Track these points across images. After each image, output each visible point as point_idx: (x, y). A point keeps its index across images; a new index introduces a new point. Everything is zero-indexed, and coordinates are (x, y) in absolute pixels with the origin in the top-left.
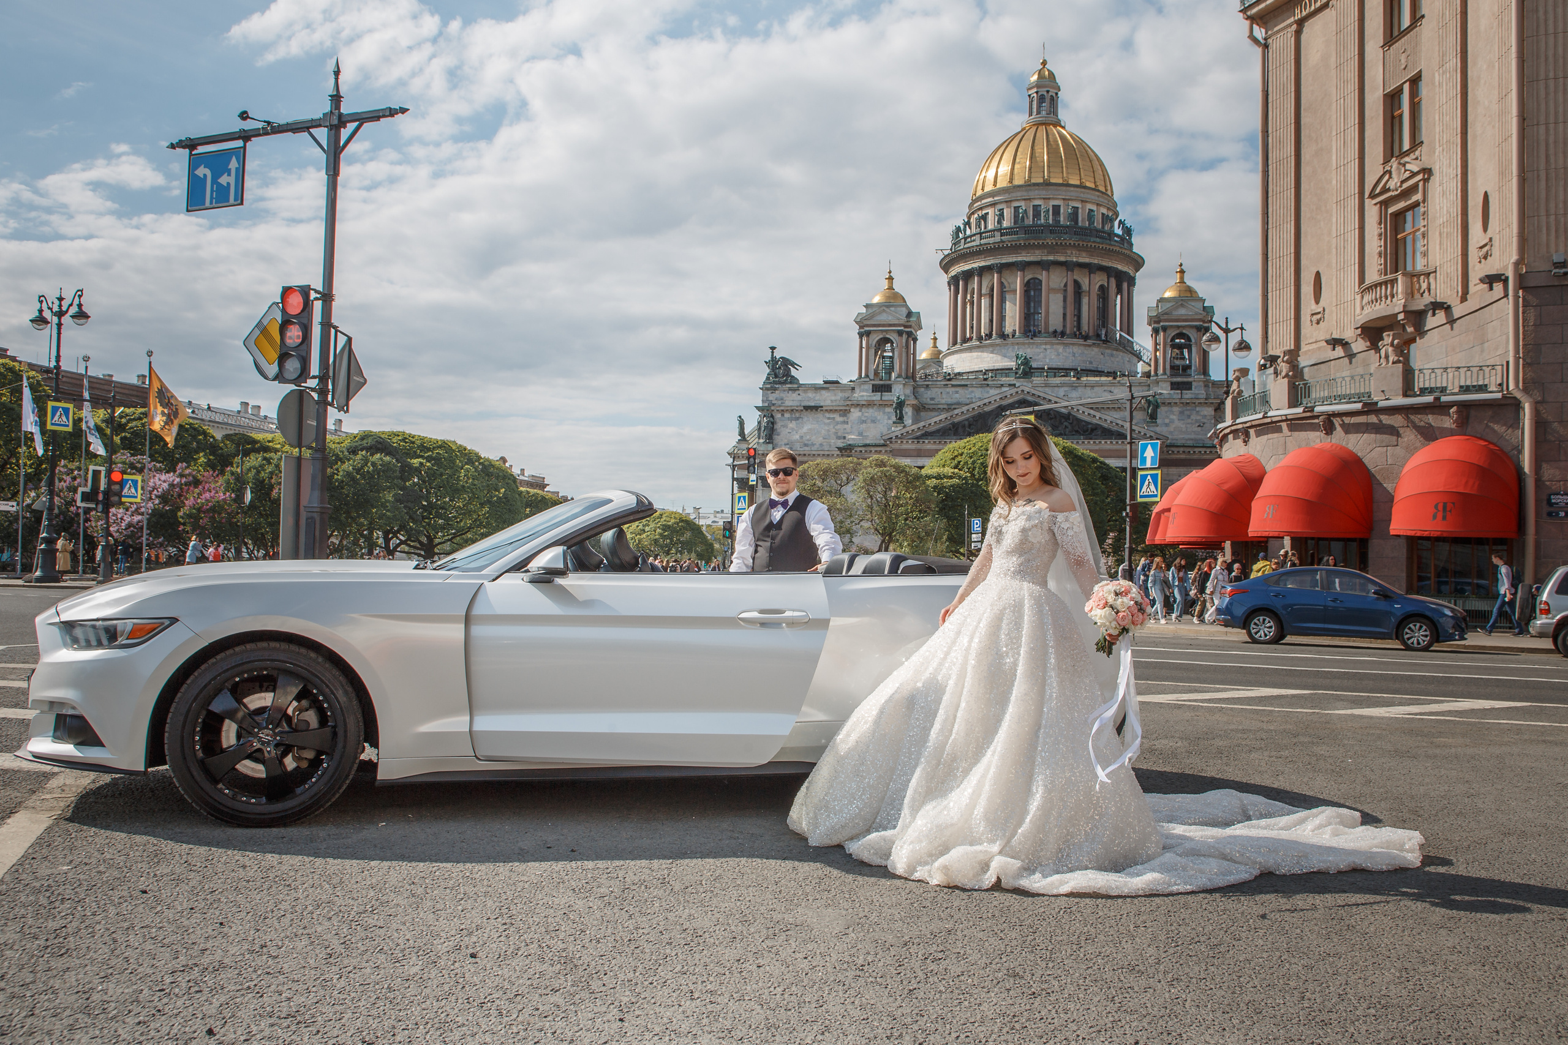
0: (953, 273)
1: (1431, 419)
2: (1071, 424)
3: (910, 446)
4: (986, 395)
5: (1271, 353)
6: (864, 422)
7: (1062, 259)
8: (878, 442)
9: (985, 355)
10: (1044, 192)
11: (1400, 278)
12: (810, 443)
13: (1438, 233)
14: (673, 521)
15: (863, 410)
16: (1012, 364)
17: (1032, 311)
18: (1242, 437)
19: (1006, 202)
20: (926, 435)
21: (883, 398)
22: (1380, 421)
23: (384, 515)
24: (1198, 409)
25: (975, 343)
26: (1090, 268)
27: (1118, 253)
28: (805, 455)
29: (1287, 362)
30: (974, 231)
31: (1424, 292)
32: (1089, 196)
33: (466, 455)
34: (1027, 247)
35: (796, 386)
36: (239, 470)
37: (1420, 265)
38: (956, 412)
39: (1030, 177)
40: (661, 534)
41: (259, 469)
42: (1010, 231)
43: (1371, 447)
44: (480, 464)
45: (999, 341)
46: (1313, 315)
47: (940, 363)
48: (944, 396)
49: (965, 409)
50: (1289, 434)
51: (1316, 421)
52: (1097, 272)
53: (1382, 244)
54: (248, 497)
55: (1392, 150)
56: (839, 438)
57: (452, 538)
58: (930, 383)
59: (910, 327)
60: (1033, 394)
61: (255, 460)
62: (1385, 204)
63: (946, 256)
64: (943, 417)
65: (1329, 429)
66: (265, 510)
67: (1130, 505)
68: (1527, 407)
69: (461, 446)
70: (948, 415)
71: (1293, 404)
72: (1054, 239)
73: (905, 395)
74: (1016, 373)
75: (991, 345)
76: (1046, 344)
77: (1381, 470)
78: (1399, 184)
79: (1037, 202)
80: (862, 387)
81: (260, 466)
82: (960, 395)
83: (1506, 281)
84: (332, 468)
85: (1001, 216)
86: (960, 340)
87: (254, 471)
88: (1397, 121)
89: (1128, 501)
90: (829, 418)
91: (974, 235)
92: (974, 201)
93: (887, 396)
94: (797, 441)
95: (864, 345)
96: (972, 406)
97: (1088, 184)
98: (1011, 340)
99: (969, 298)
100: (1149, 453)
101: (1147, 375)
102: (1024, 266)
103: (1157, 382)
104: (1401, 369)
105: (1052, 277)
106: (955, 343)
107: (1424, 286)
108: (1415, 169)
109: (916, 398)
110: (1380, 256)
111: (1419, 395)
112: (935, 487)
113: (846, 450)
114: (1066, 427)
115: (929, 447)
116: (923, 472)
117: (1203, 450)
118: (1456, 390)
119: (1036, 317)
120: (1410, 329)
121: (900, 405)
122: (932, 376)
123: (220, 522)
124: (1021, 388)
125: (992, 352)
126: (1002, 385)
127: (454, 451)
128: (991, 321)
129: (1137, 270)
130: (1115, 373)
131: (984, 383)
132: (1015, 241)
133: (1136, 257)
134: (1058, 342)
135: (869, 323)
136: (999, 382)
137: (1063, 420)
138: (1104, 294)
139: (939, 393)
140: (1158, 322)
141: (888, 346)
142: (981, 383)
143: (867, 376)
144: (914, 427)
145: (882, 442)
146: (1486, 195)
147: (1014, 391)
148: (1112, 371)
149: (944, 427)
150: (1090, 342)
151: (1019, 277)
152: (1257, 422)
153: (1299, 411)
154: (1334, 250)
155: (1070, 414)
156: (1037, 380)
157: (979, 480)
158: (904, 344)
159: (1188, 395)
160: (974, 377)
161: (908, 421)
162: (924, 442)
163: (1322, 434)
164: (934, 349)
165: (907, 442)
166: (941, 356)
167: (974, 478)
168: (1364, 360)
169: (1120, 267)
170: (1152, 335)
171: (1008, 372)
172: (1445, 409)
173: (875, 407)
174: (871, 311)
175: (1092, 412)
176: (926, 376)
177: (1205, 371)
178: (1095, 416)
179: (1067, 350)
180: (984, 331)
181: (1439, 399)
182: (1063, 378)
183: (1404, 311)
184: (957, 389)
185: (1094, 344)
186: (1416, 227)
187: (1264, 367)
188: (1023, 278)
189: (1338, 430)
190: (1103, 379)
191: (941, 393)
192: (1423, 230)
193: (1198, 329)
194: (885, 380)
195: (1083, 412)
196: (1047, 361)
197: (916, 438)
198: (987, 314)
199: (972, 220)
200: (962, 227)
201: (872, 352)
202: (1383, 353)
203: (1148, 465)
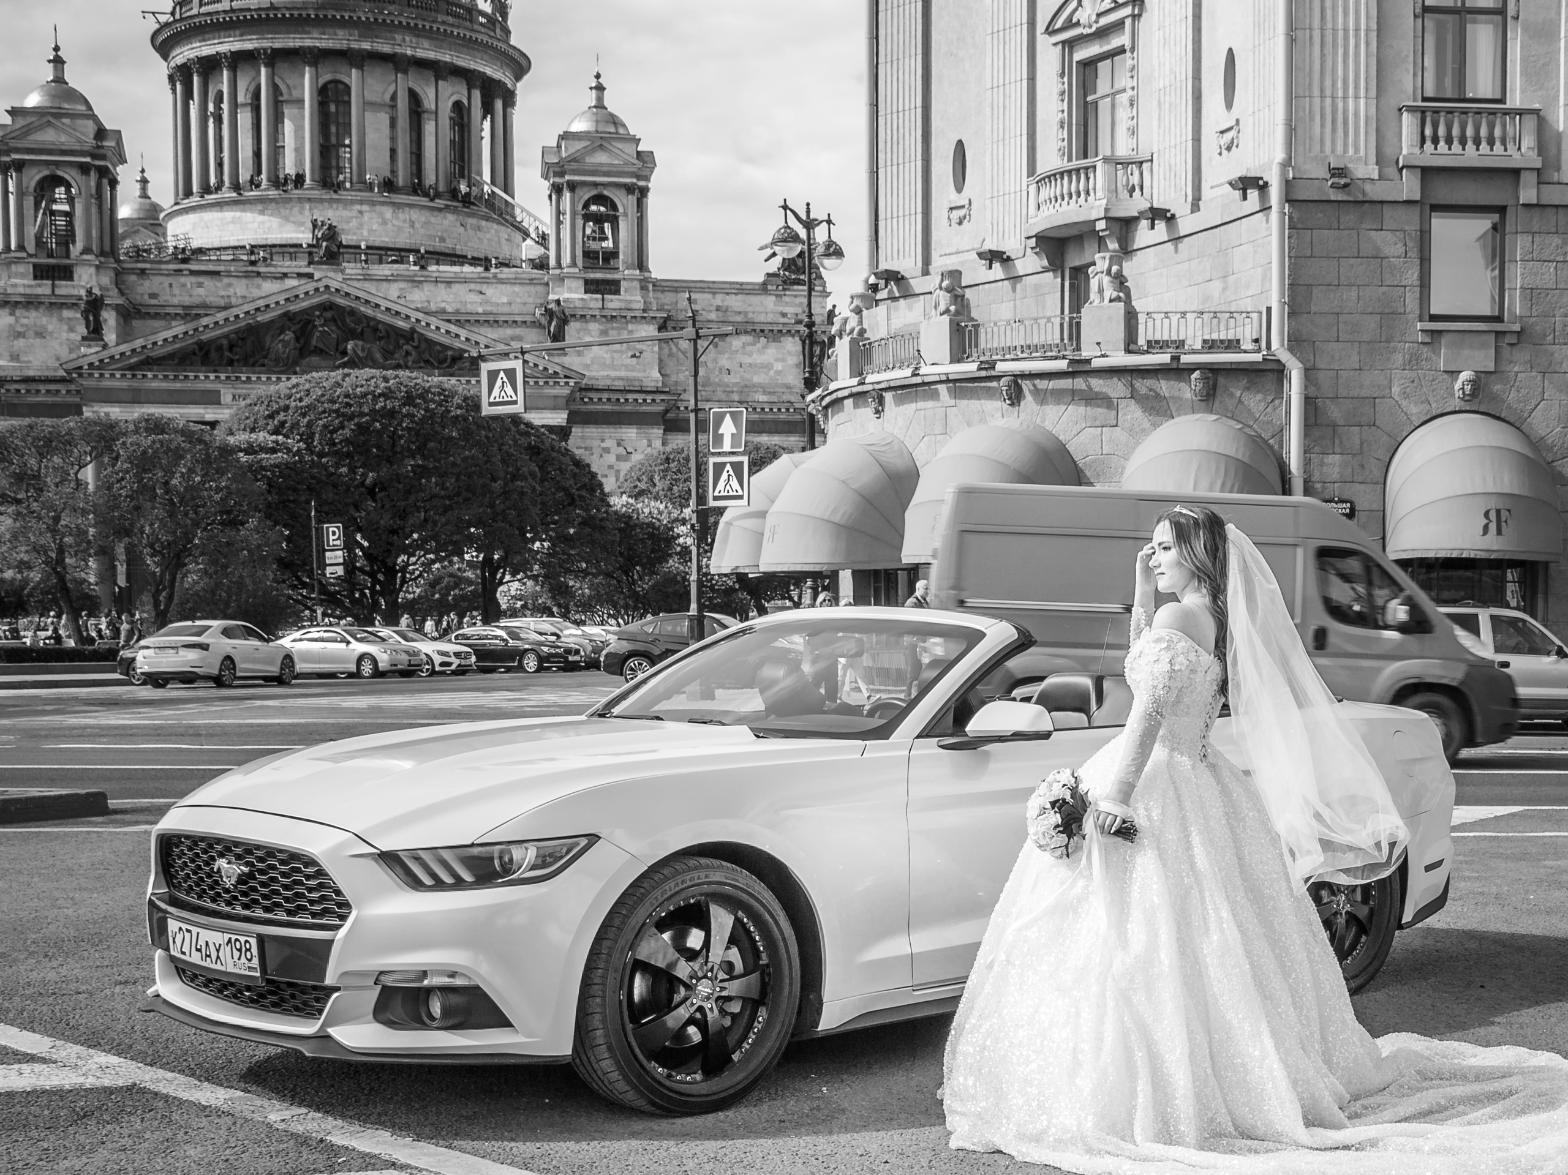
0: (180, 60)
1: (1164, 386)
2: (415, 347)
3: (118, 383)
4: (256, 293)
5: (883, 266)
6: (21, 335)
7: (386, 49)
8: (52, 374)
9: (249, 215)
11: (1099, 165)
13: (1155, 103)
16: (304, 237)
17: (333, 140)
18: (874, 405)
20: (148, 362)
21: (60, 292)
22: (1090, 386)
24: (630, 327)
25: (227, 194)
26: (439, 71)
27: (487, 46)
29: (948, 290)
31: (1133, 189)
34: (323, 23)
37: (1123, 150)
38: (205, 321)
43: (1078, 428)
45: (273, 193)
46: (951, 209)
47: (160, 228)
48: (176, 291)
49: (220, 316)
50: (952, 402)
51: (994, 384)
52: (450, 78)
53: (1066, 108)
58: (148, 266)
59: (103, 157)
60: (347, 294)
62: (1070, 45)
63: (163, 27)
64: (178, 329)
65: (1015, 396)
68: (1295, 376)
70: (189, 327)
71: (958, 355)
72: (372, 11)
75: (261, 200)
76: (361, 202)
77: (1092, 460)
78: (1094, 18)
80: (15, 268)
82: (207, 291)
83: (1266, 187)
86: (198, 187)
93: (65, 288)
96: (235, 311)
99: (212, 107)
100: (728, 428)
101: (541, 265)
102: (316, 57)
103: (561, 279)
104: (1122, 312)
105: (369, 81)
106: (189, 191)
107: (1135, 180)
109: (123, 293)
110: (1062, 127)
111: (1148, 352)
112: (251, 468)
114: (407, 353)
115: (154, 384)
117: (640, 397)
118: (1198, 346)
119: (341, 154)
120: (1113, 245)
122: (150, 252)
124: (325, 282)
125: (262, 212)
126: (285, 275)
128: (257, 154)
129: (518, 77)
130: (487, 260)
131: (250, 268)
132: (298, 9)
133: (517, 56)
134: (382, 199)
135: (19, 145)
136: (279, 270)
137: (402, 342)
138: (462, 118)
139: (166, 285)
140: (561, 174)
141: (60, 192)
142: (245, 269)
143: (21, 247)
144: (123, 348)
145: (61, 373)
146: (1230, 50)
147: (310, 286)
148: (482, 256)
149: (181, 348)
150: (439, 203)
151: (307, 76)
152: (898, 383)
153: (969, 368)
154: (988, 110)
155: (413, 331)
156: (352, 269)
157: (321, 455)
158: (93, 191)
159: (614, 302)
160: (231, 257)
161: (110, 336)
162: (144, 376)
163: (1005, 406)
164: (142, 200)
165: (113, 375)
166: (162, 215)
167: (312, 453)
168: (1037, 287)
169: (488, 71)
170: (550, 197)
171: (292, 250)
172: (1186, 374)
173: (43, 307)
174: (21, 122)
175: (453, 328)
176: (137, 252)
177: (641, 264)
178: (457, 336)
179: (401, 215)
180: (244, 175)
181: (1178, 358)
182: (396, 266)
183: (1105, 218)
184: (201, 279)
185: (447, 206)
186: (1117, 87)
187: (875, 288)
188: (315, 78)
189: (1029, 399)
190: (467, 269)
191: (171, 285)
192: (1130, 93)
193: (629, 189)
194: (61, 257)
195: (438, 328)
196: (365, 233)
197: (134, 368)
198: (250, 141)
201: (30, 202)
202: (1094, 284)
203: (727, 447)
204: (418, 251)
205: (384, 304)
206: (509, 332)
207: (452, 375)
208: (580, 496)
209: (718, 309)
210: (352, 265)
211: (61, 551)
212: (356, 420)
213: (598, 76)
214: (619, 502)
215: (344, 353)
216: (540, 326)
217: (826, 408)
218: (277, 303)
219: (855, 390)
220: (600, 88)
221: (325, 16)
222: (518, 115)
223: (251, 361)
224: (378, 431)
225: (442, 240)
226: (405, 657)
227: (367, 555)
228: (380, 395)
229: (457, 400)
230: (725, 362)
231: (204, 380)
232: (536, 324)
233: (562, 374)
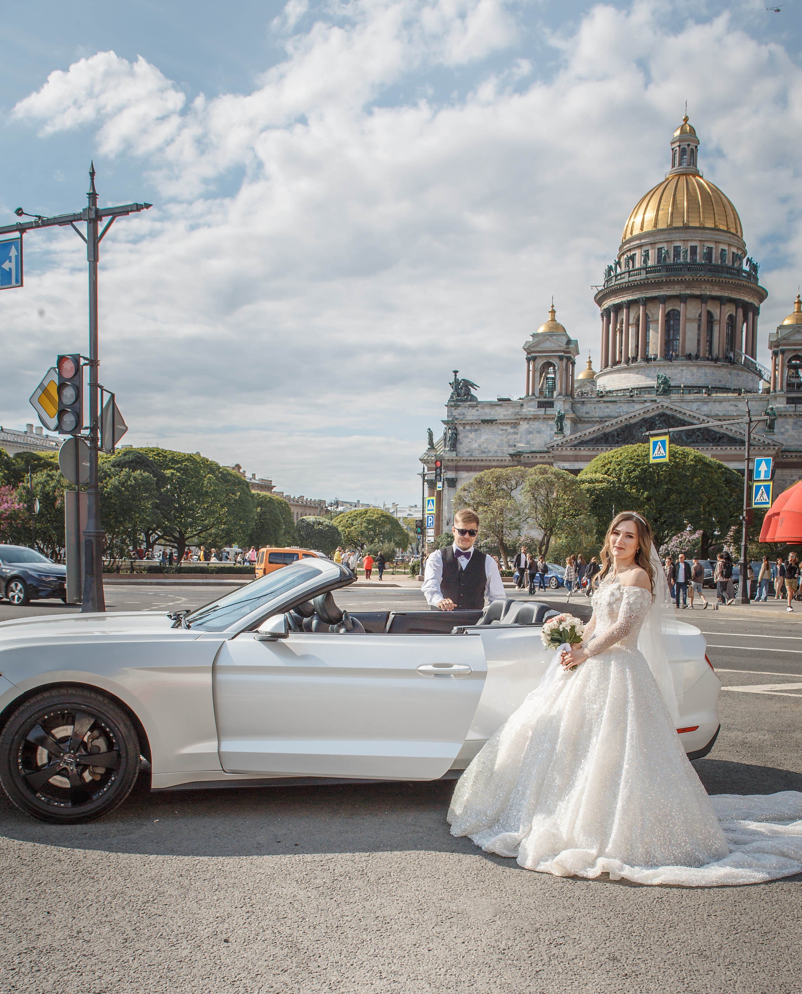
0: (606, 306)
3: (569, 452)
4: (632, 410)
6: (531, 433)
7: (697, 293)
8: (542, 449)
9: (632, 375)
10: (683, 235)
12: (487, 450)
14: (376, 516)
15: (531, 422)
16: (654, 383)
17: (671, 337)
19: (651, 244)
20: (583, 443)
21: (547, 413)
23: (145, 519)
25: (623, 365)
26: (721, 300)
27: (746, 287)
28: (482, 460)
30: (623, 270)
32: (722, 238)
33: (208, 465)
34: (669, 283)
35: (475, 403)
36: (29, 485)
38: (607, 424)
39: (672, 222)
40: (366, 527)
41: (45, 484)
42: (653, 270)
44: (219, 472)
45: (643, 364)
47: (593, 382)
48: (597, 410)
49: (614, 421)
52: (727, 304)
54: (37, 507)
56: (510, 446)
57: (199, 533)
58: (585, 400)
59: (569, 352)
60: (671, 409)
61: (40, 477)
63: (599, 292)
64: (596, 427)
66: (50, 517)
67: (746, 510)
69: (204, 458)
70: (601, 426)
72: (691, 275)
73: (565, 410)
74: (657, 391)
75: (637, 367)
76: (682, 366)
79: (677, 244)
80: (530, 403)
81: (45, 482)
82: (611, 410)
84: (102, 482)
85: (647, 256)
86: (611, 363)
87: (40, 486)
89: (745, 508)
90: (502, 430)
91: (624, 273)
92: (623, 244)
93: (550, 411)
94: (476, 449)
95: (531, 368)
97: (721, 227)
98: (653, 362)
99: (618, 327)
100: (763, 468)
101: (767, 391)
102: (664, 299)
103: (775, 397)
105: (688, 308)
109: (574, 412)
112: (588, 490)
113: (517, 456)
114: (697, 437)
115: (584, 453)
116: (578, 478)
119: (675, 343)
121: (561, 419)
122: (587, 393)
123: (17, 527)
124: (661, 404)
125: (637, 373)
126: (645, 401)
127: (198, 463)
128: (637, 346)
129: (761, 301)
130: (740, 390)
131: (630, 399)
132: (658, 278)
133: (760, 290)
134: (692, 364)
135: (535, 350)
136: (643, 399)
138: (733, 323)
139: (593, 408)
140: (777, 346)
141: (551, 369)
142: (627, 399)
143: (533, 394)
144: (571, 437)
145: (546, 449)
147: (655, 406)
148: (737, 388)
149: (596, 436)
150: (719, 363)
151: (660, 310)
156: (674, 397)
159: (800, 408)
160: (622, 394)
162: (580, 449)
164: (589, 370)
165: (566, 449)
166: (595, 377)
167: (619, 482)
169: (746, 299)
170: (772, 357)
171: (650, 389)
173: (540, 420)
174: (536, 339)
175: (720, 423)
176: (582, 394)
178: (721, 427)
179: (700, 371)
180: (631, 355)
182: (697, 395)
184: (608, 404)
185: (722, 365)
188: (664, 310)
190: (730, 395)
191: (595, 408)
194: (549, 398)
196: (684, 380)
197: (574, 446)
198: (634, 340)
199: (622, 260)
200: (613, 266)
201: (538, 374)
203: (762, 477)
204: (708, 387)
207: (718, 446)
210: (675, 395)
212: (641, 467)
213: (799, 297)
216: (764, 421)
218: (640, 414)
221: (670, 280)
222: (760, 318)
223: (625, 441)
224: (651, 472)
225: (719, 381)
229: (691, 457)
233: (772, 444)
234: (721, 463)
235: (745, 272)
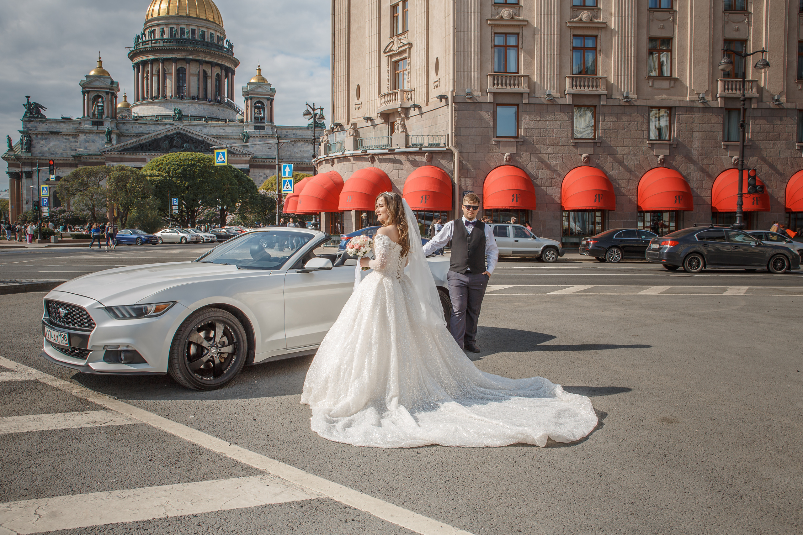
0: (136, 62)
1: (417, 158)
3: (116, 156)
4: (157, 129)
5: (336, 122)
6: (88, 142)
7: (197, 58)
8: (97, 153)
9: (156, 107)
10: (186, 21)
11: (399, 92)
12: (55, 152)
13: (415, 73)
15: (87, 135)
16: (172, 113)
17: (181, 85)
18: (331, 163)
19: (166, 24)
20: (125, 150)
21: (99, 129)
22: (395, 158)
24: (268, 139)
25: (149, 100)
26: (212, 64)
27: (226, 57)
28: (52, 159)
29: (353, 129)
30: (147, 39)
31: (409, 99)
32: (211, 26)
34: (178, 51)
35: (44, 120)
37: (406, 87)
38: (142, 138)
39: (178, 12)
42: (168, 41)
43: (391, 169)
45: (163, 100)
46: (356, 105)
47: (130, 110)
48: (134, 129)
49: (147, 136)
50: (354, 162)
51: (367, 157)
52: (215, 67)
53: (389, 75)
55: (393, 32)
56: (72, 150)
58: (126, 121)
59: (113, 90)
60: (184, 130)
62: (391, 56)
63: (132, 52)
64: (134, 140)
65: (373, 161)
68: (456, 154)
70: (137, 139)
71: (356, 148)
72: (192, 47)
73: (111, 128)
74: (174, 118)
75: (159, 102)
76: (189, 103)
77: (396, 180)
78: (397, 48)
79: (183, 26)
80: (86, 122)
82: (143, 129)
83: (447, 99)
85: (163, 32)
86: (140, 98)
88: (395, 18)
90: (66, 139)
91: (148, 41)
92: (147, 22)
93: (101, 128)
94: (46, 151)
95: (86, 99)
96: (151, 135)
97: (210, 19)
98: (170, 100)
99: (145, 75)
100: (287, 170)
101: (242, 121)
102: (176, 60)
103: (248, 126)
104: (404, 135)
105: (192, 67)
106: (138, 100)
107: (409, 96)
108: (405, 43)
109: (118, 129)
110: (388, 81)
111: (412, 147)
113: (78, 157)
114: (202, 147)
115: (127, 156)
116: (142, 173)
117: (271, 160)
118: (427, 145)
119: (184, 88)
120: (403, 116)
121: (109, 133)
122: (126, 117)
124: (178, 126)
125: (160, 106)
126: (166, 124)
128: (158, 89)
129: (236, 67)
130: (226, 120)
131: (156, 122)
132: (171, 46)
133: (235, 60)
134: (195, 102)
135: (88, 86)
136: (164, 122)
137: (200, 144)
138: (219, 78)
139: (131, 127)
140: (248, 95)
141: (100, 100)
142: (154, 122)
143: (88, 116)
144: (118, 145)
145: (99, 153)
146: (437, 59)
147: (173, 128)
148: (224, 119)
149: (135, 146)
150: (212, 103)
151: (173, 67)
152: (338, 156)
153: (359, 152)
154: (367, 76)
155: (203, 141)
156: (185, 122)
157: (172, 177)
158: (110, 99)
159: (263, 132)
160: (150, 119)
161: (114, 142)
162: (124, 154)
163: (370, 163)
164: (125, 102)
165: (114, 154)
166: (130, 107)
167: (170, 177)
168: (381, 128)
169: (227, 65)
170: (245, 101)
171: (168, 117)
172: (423, 154)
173: (94, 134)
174: (89, 79)
175: (215, 140)
176: (123, 117)
177: (271, 121)
178: (217, 142)
179: (201, 107)
180: (155, 94)
181: (421, 149)
182: (199, 122)
183: (401, 108)
184: (141, 125)
185: (214, 104)
186: (404, 69)
187: (333, 128)
188: (176, 67)
189: (377, 161)
190: (220, 122)
192: (408, 70)
193: (268, 99)
194: (99, 119)
195: (211, 140)
196: (190, 112)
197: (120, 151)
198: (156, 85)
199: (146, 32)
200: (141, 36)
201: (91, 102)
202: (396, 127)
203: (287, 176)
204: (206, 117)
205: (195, 133)
206: (232, 141)
208: (250, 190)
209: (294, 134)
210: (186, 121)
211: (93, 206)
212: (183, 167)
213: (259, 66)
214: (261, 191)
215: (183, 147)
216: (241, 139)
217: (318, 164)
218: (163, 132)
219: (326, 158)
220: (260, 70)
221: (179, 48)
222: (235, 77)
223: (156, 149)
224: (189, 170)
225: (213, 114)
226: (195, 238)
227: (186, 207)
228: (190, 160)
230: (296, 150)
231: (142, 155)
232: (240, 139)
233: (247, 153)
234: (231, 165)
235: (226, 48)
